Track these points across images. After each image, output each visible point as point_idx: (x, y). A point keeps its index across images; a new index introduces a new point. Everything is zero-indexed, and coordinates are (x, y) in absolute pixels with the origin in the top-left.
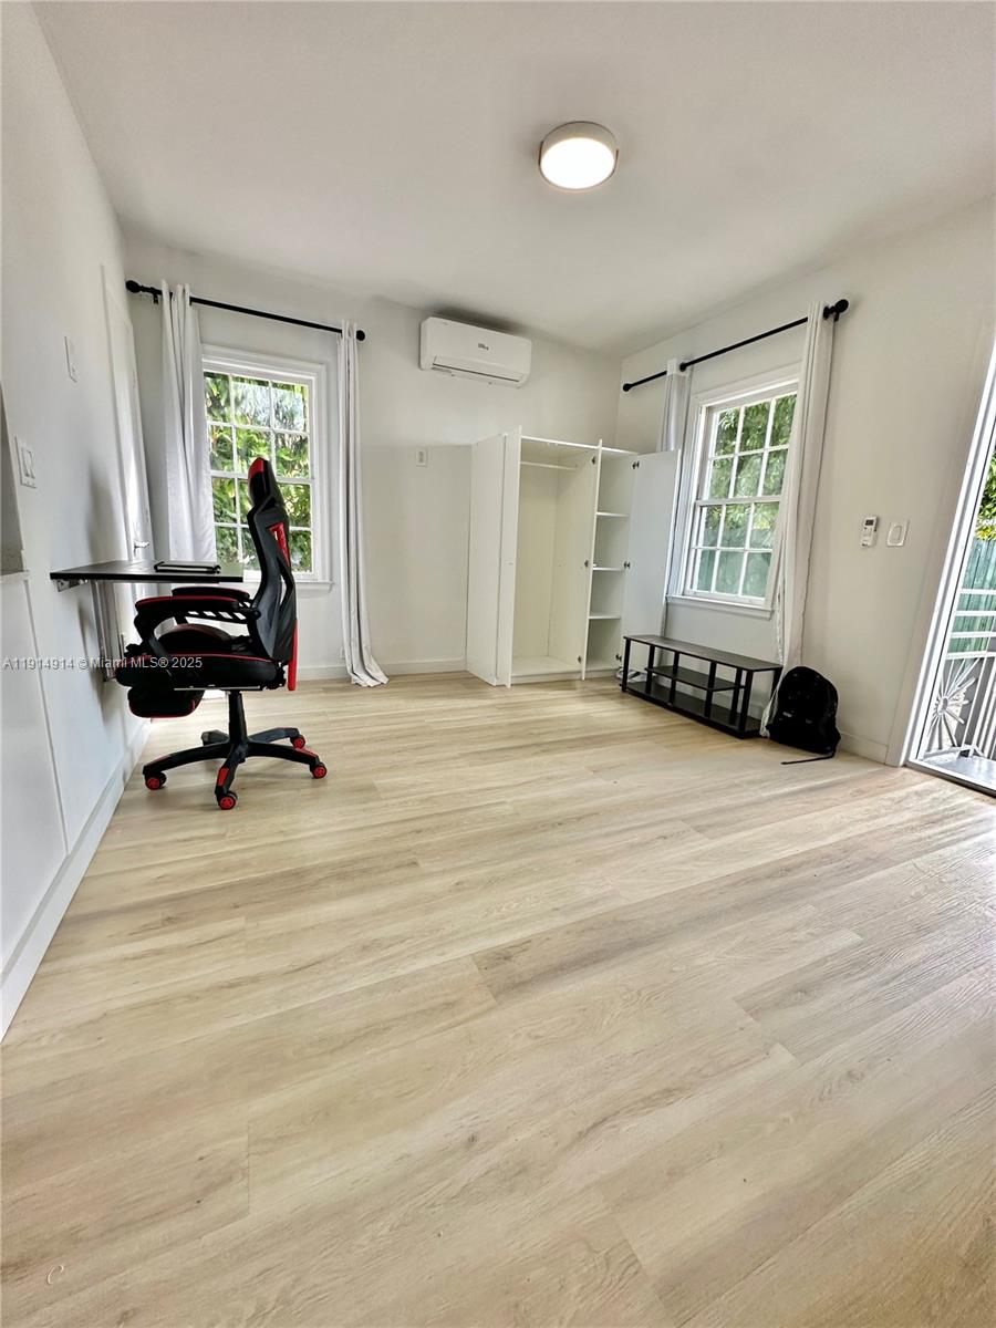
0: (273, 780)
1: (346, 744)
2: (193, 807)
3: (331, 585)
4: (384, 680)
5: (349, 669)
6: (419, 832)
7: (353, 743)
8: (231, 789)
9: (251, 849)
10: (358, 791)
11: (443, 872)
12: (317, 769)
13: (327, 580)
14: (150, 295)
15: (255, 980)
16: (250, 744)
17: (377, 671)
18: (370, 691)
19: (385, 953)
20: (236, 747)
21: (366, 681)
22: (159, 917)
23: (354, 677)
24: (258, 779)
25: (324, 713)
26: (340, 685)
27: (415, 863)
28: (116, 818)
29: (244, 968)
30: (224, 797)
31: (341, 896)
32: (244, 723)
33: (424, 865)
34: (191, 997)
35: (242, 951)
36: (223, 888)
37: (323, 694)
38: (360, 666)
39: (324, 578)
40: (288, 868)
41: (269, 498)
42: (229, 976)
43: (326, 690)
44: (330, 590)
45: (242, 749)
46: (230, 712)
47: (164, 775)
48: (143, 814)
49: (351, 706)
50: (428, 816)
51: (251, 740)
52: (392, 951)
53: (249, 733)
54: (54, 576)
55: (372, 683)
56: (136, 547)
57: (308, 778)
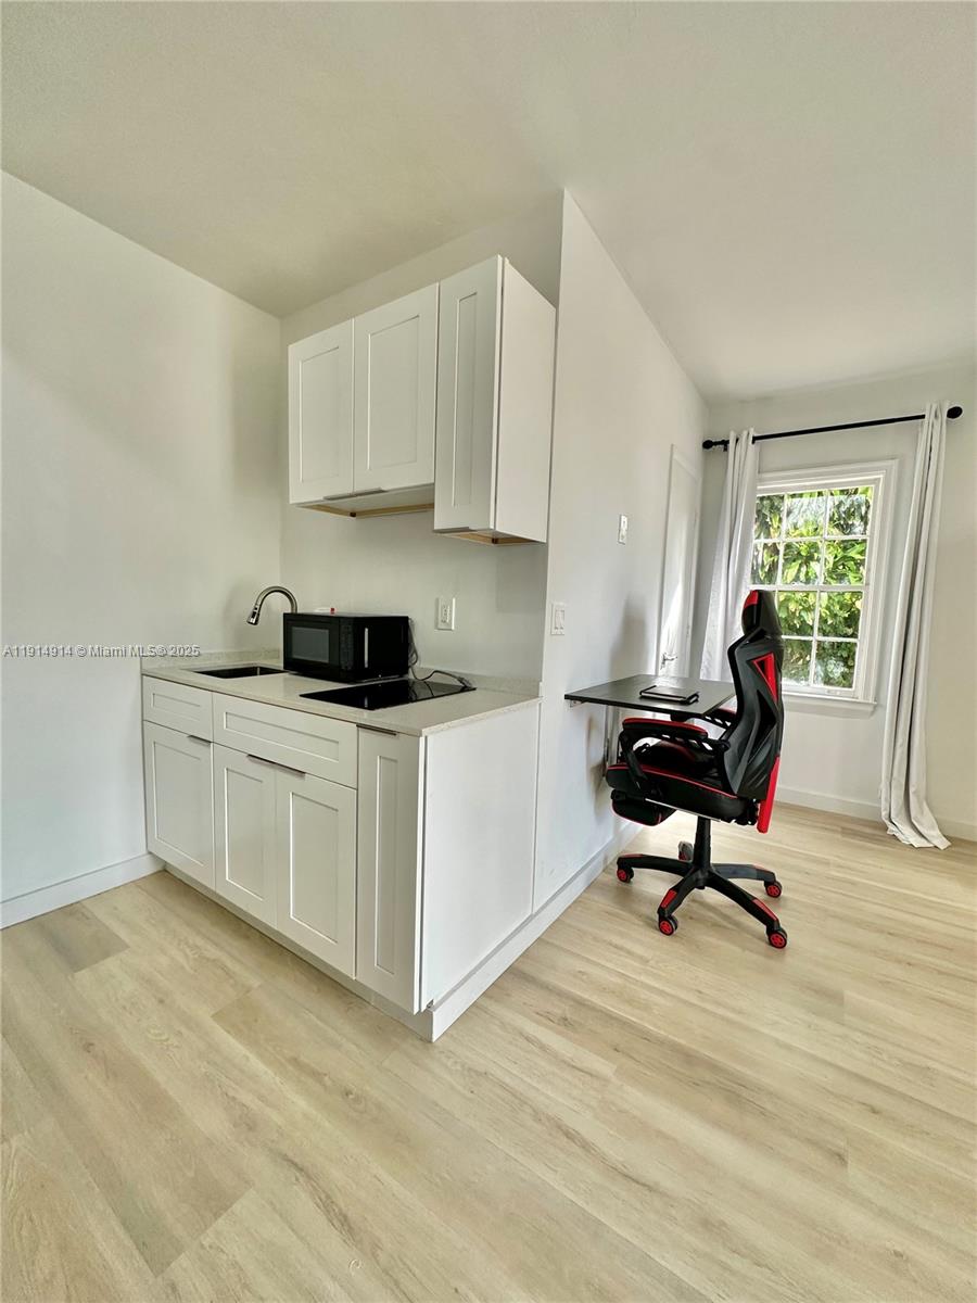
0: (725, 923)
1: (835, 916)
2: (640, 916)
3: (875, 707)
4: (942, 844)
5: (884, 814)
6: (874, 1111)
7: (842, 918)
8: (673, 914)
9: (661, 993)
10: (816, 992)
11: (882, 1213)
12: (776, 936)
13: (871, 701)
14: (722, 446)
15: (586, 1146)
16: (711, 873)
17: (932, 828)
18: (913, 853)
19: (724, 1256)
20: (695, 871)
21: (908, 836)
22: (558, 1012)
23: (891, 827)
24: (711, 914)
25: (827, 863)
26: (868, 830)
27: (841, 1158)
28: (586, 895)
29: (585, 1124)
30: (666, 920)
31: (717, 1124)
32: (710, 848)
33: (855, 1173)
34: (537, 1116)
35: (594, 1103)
36: (616, 1019)
37: (839, 836)
38: (903, 811)
39: (866, 695)
40: (682, 1042)
41: (759, 629)
42: (572, 1122)
43: (845, 832)
44: (873, 713)
45: (700, 875)
46: (697, 835)
47: (632, 871)
48: (602, 902)
49: (872, 866)
50: (903, 1096)
51: (714, 869)
52: (737, 1263)
53: (713, 860)
54: (567, 697)
55: (917, 842)
56: (665, 660)
57: (760, 938)
